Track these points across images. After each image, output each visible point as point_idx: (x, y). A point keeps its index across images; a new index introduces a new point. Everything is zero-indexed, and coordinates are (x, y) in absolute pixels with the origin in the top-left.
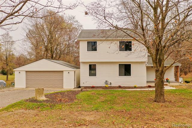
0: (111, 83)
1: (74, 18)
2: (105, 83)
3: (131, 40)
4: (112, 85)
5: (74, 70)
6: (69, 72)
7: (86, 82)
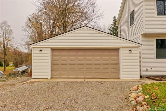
7: (151, 69)
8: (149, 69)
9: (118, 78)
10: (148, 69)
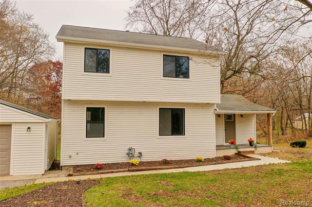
0: (140, 153)
1: (29, 18)
2: (128, 154)
3: (188, 54)
4: (145, 159)
5: (47, 120)
6: (29, 128)
7: (77, 154)
8: (73, 155)
9: (8, 174)
10: (70, 154)
